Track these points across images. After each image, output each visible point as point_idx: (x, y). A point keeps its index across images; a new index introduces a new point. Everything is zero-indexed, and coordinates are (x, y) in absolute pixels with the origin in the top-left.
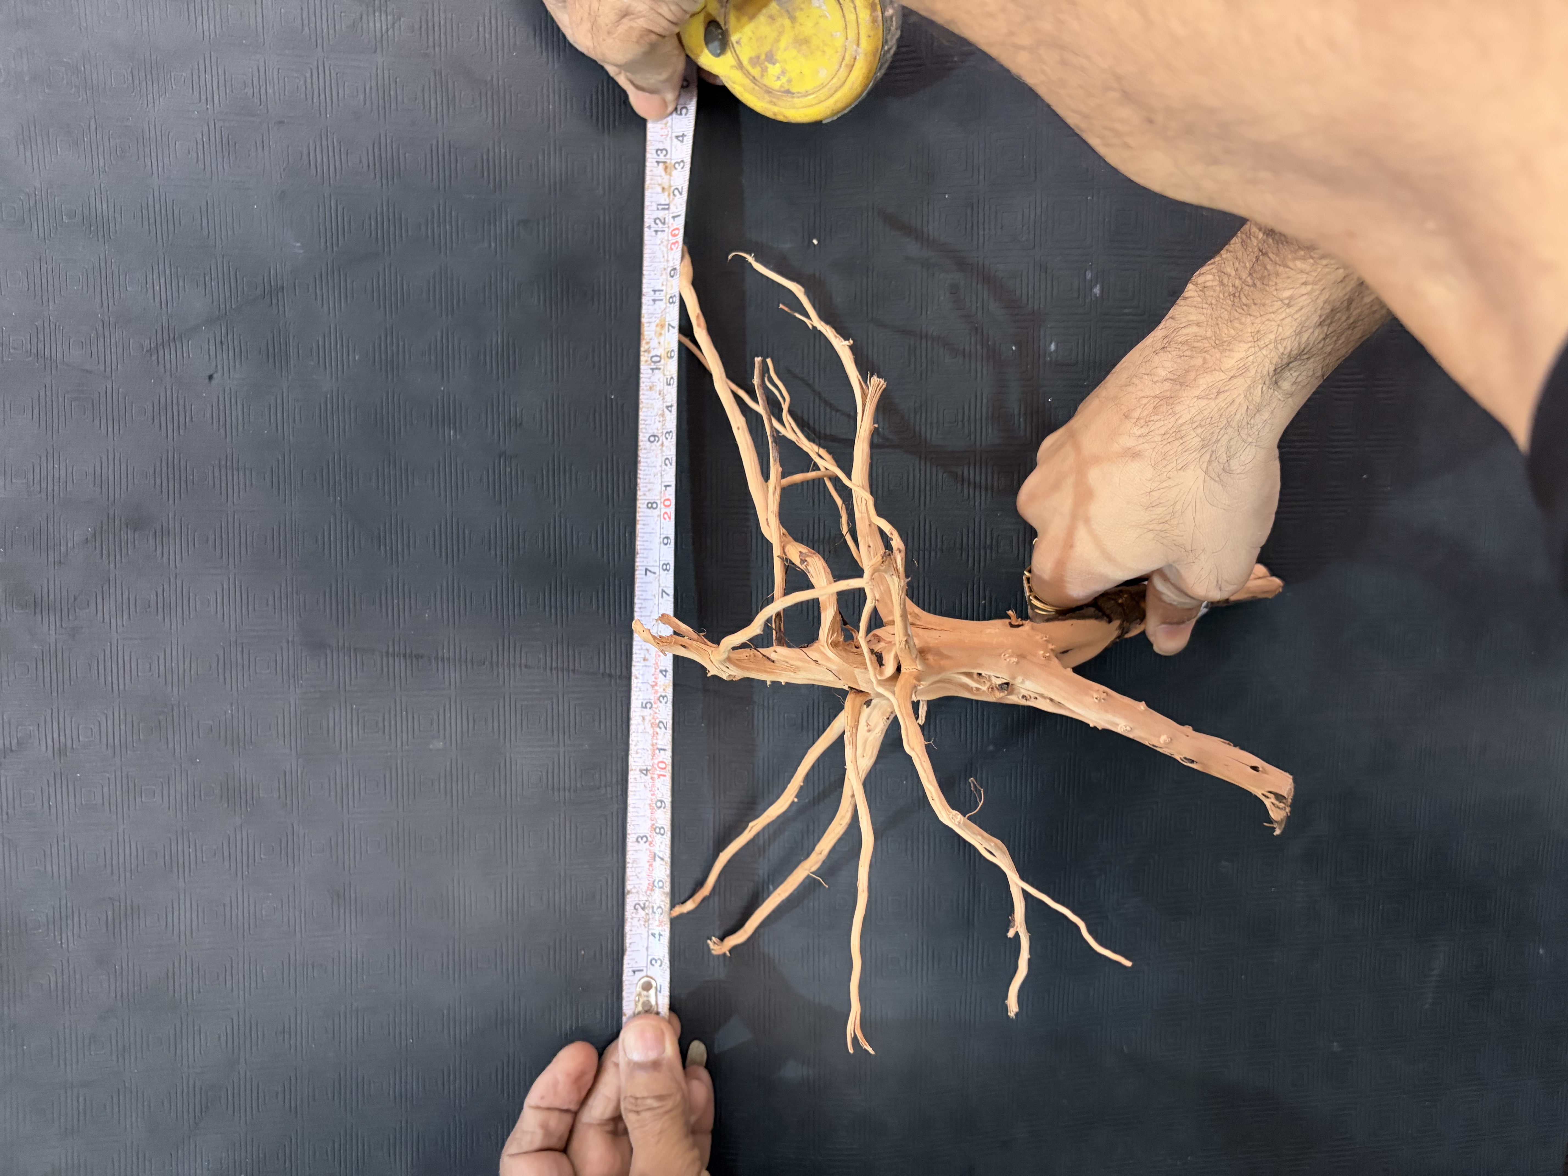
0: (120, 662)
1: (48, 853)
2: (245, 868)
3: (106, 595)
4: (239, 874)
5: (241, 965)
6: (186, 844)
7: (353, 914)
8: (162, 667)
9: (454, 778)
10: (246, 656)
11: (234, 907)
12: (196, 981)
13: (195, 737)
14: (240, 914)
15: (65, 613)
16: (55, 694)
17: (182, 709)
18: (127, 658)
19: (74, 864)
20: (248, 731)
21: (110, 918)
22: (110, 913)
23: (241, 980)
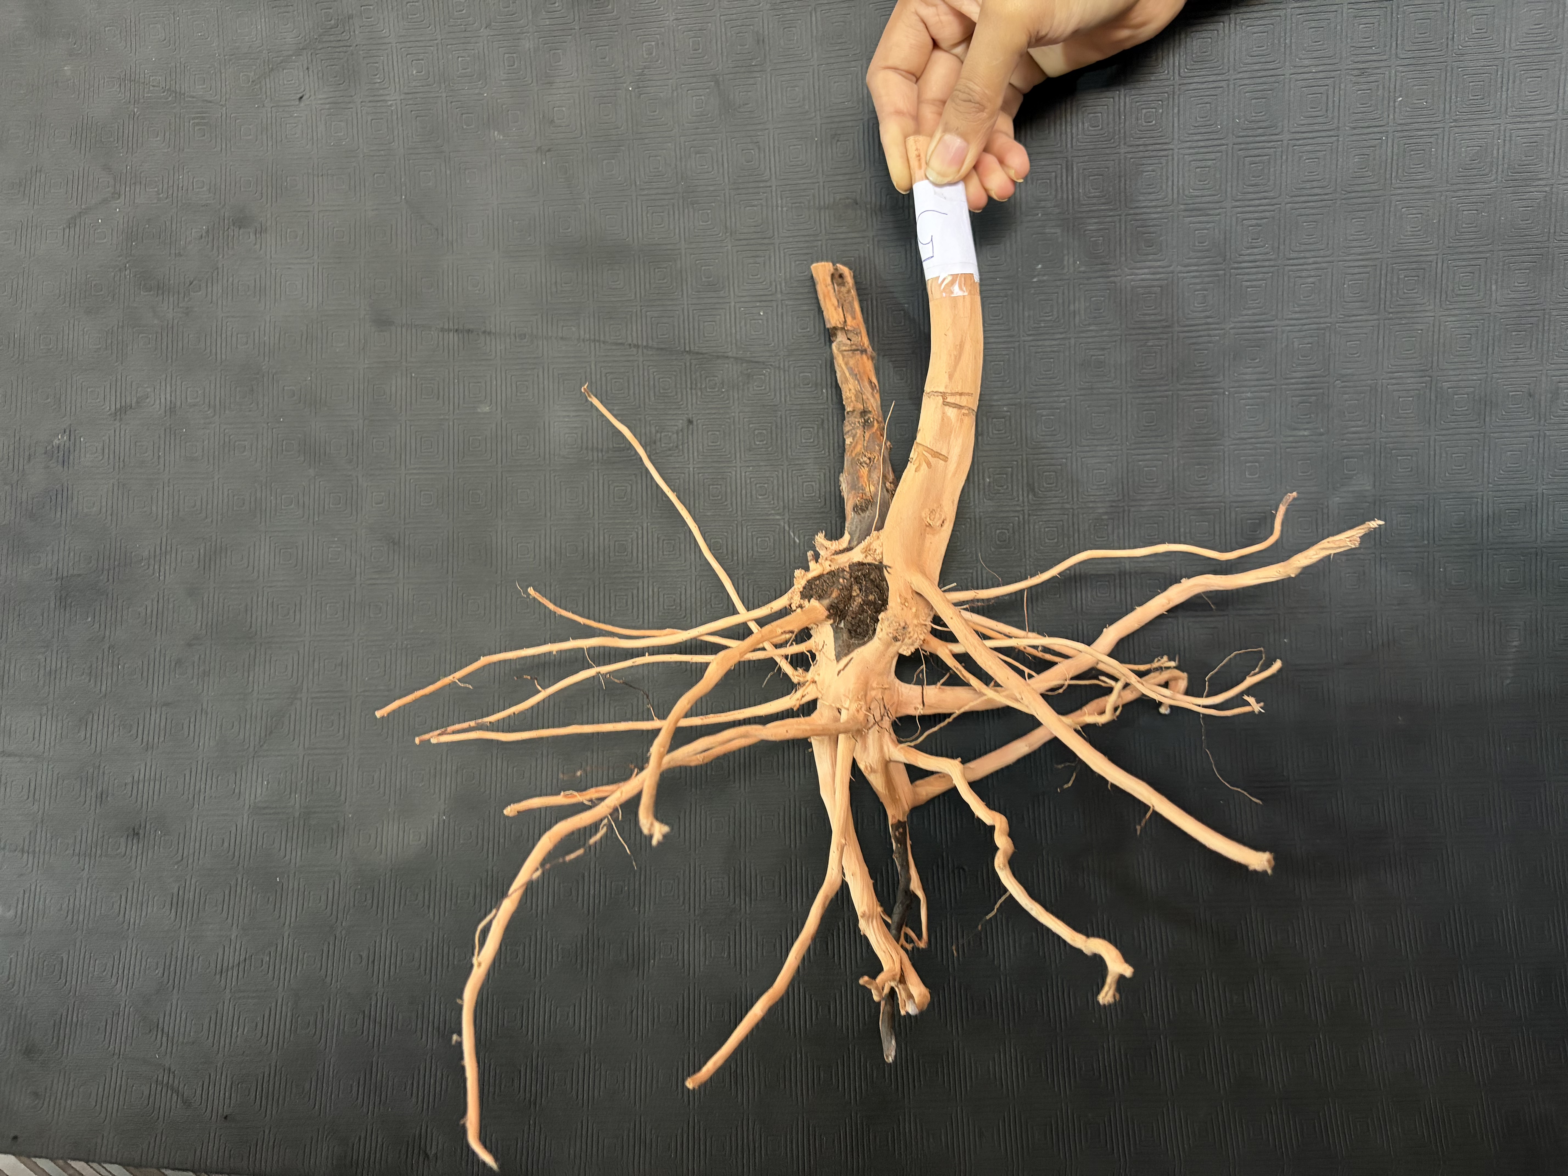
0: (224, 336)
1: (155, 496)
2: (316, 516)
3: (215, 281)
4: (311, 521)
5: (308, 603)
6: (269, 492)
7: (407, 559)
8: (257, 341)
9: (499, 439)
10: (325, 331)
11: (306, 548)
12: (270, 615)
13: (281, 399)
14: (310, 557)
15: (182, 295)
16: (170, 361)
17: (271, 376)
18: (229, 333)
19: (176, 507)
20: (323, 396)
21: (202, 556)
22: (202, 551)
23: (308, 616)
